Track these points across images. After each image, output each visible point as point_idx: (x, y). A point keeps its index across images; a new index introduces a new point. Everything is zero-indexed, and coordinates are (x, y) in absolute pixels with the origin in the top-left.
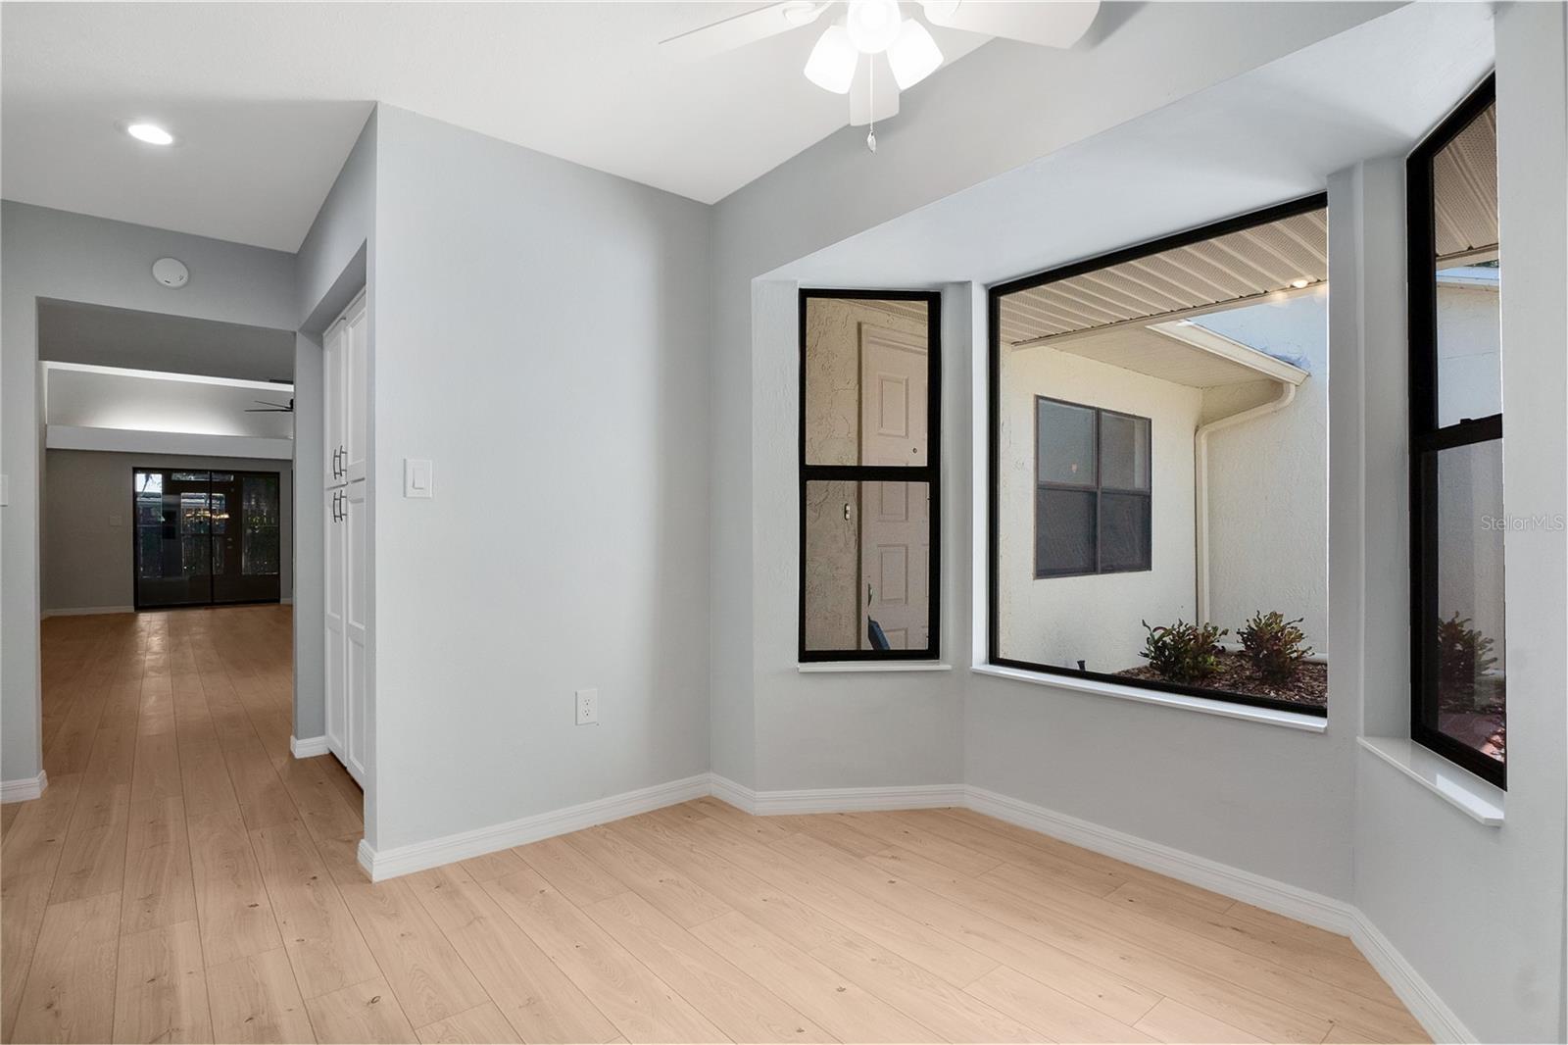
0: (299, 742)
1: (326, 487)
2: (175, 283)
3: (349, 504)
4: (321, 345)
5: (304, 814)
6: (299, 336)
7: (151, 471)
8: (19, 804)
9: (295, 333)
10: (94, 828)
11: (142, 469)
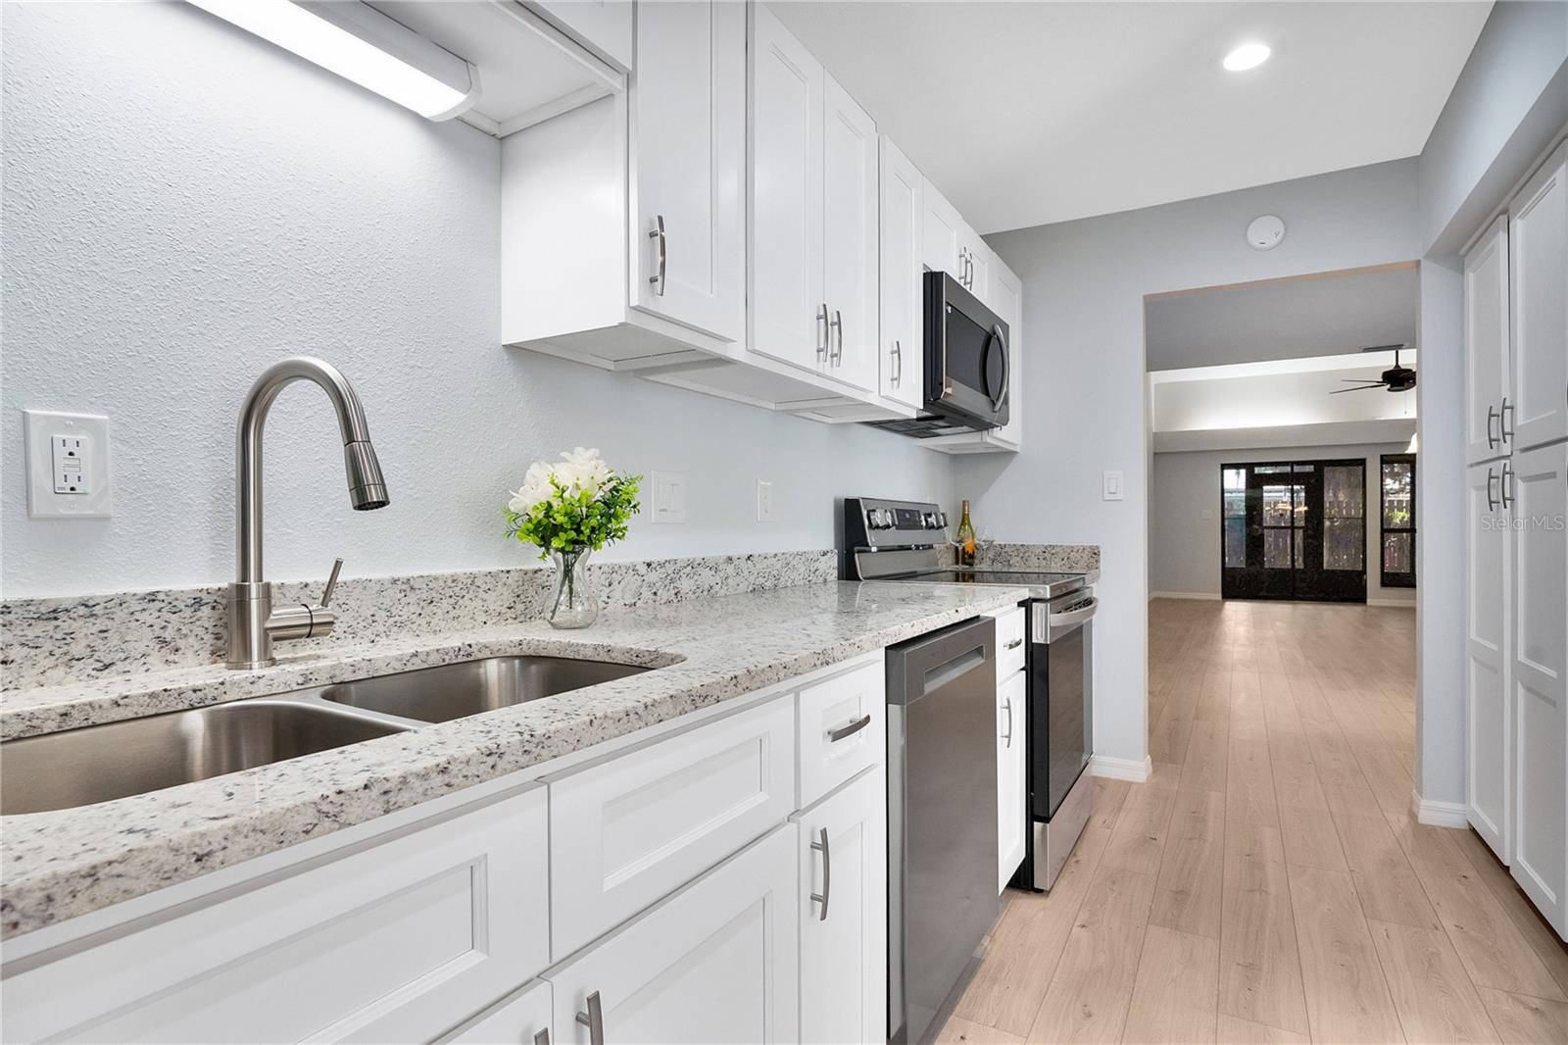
0: (1426, 804)
2: (1271, 241)
3: (1519, 481)
5: (1448, 924)
6: (1424, 264)
7: (1237, 466)
8: (1130, 784)
9: (1418, 263)
10: (1191, 839)
11: (1227, 465)
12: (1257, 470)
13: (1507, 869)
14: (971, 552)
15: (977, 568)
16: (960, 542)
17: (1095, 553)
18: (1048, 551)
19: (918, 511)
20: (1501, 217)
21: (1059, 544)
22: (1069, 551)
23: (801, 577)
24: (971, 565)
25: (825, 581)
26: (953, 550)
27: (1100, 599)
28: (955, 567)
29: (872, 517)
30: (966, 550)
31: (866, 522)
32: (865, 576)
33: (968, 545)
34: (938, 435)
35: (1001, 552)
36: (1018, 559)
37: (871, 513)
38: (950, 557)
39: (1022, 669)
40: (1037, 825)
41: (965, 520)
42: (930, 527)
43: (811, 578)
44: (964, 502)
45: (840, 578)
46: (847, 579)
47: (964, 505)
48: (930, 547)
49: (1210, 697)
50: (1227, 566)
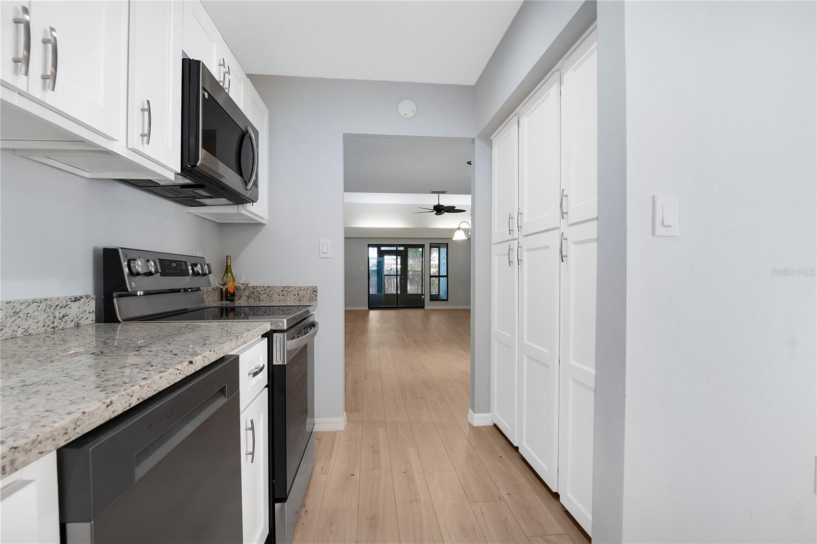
0: (476, 415)
1: (494, 241)
2: (410, 114)
3: (525, 252)
4: (490, 144)
6: (477, 141)
7: (373, 246)
8: (335, 433)
9: (473, 140)
10: (373, 468)
11: (371, 245)
12: (382, 248)
13: (516, 449)
14: (232, 292)
15: (237, 303)
16: (224, 285)
17: (315, 291)
18: (285, 291)
19: (185, 262)
20: (515, 116)
21: (292, 285)
22: (298, 289)
23: (41, 324)
24: (232, 301)
25: (78, 325)
26: (219, 290)
27: (319, 323)
28: (218, 304)
29: (132, 265)
30: (229, 291)
31: (126, 270)
32: (124, 318)
33: (230, 286)
34: (205, 205)
35: (254, 292)
36: (266, 296)
37: (132, 262)
38: (216, 296)
39: (266, 387)
40: (277, 505)
41: (227, 269)
42: (196, 274)
43: (55, 325)
44: (227, 257)
45: (98, 320)
46: (104, 322)
47: (227, 259)
48: (198, 289)
49: (370, 364)
50: (370, 293)
